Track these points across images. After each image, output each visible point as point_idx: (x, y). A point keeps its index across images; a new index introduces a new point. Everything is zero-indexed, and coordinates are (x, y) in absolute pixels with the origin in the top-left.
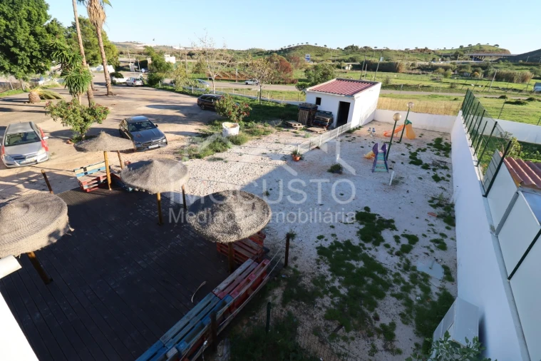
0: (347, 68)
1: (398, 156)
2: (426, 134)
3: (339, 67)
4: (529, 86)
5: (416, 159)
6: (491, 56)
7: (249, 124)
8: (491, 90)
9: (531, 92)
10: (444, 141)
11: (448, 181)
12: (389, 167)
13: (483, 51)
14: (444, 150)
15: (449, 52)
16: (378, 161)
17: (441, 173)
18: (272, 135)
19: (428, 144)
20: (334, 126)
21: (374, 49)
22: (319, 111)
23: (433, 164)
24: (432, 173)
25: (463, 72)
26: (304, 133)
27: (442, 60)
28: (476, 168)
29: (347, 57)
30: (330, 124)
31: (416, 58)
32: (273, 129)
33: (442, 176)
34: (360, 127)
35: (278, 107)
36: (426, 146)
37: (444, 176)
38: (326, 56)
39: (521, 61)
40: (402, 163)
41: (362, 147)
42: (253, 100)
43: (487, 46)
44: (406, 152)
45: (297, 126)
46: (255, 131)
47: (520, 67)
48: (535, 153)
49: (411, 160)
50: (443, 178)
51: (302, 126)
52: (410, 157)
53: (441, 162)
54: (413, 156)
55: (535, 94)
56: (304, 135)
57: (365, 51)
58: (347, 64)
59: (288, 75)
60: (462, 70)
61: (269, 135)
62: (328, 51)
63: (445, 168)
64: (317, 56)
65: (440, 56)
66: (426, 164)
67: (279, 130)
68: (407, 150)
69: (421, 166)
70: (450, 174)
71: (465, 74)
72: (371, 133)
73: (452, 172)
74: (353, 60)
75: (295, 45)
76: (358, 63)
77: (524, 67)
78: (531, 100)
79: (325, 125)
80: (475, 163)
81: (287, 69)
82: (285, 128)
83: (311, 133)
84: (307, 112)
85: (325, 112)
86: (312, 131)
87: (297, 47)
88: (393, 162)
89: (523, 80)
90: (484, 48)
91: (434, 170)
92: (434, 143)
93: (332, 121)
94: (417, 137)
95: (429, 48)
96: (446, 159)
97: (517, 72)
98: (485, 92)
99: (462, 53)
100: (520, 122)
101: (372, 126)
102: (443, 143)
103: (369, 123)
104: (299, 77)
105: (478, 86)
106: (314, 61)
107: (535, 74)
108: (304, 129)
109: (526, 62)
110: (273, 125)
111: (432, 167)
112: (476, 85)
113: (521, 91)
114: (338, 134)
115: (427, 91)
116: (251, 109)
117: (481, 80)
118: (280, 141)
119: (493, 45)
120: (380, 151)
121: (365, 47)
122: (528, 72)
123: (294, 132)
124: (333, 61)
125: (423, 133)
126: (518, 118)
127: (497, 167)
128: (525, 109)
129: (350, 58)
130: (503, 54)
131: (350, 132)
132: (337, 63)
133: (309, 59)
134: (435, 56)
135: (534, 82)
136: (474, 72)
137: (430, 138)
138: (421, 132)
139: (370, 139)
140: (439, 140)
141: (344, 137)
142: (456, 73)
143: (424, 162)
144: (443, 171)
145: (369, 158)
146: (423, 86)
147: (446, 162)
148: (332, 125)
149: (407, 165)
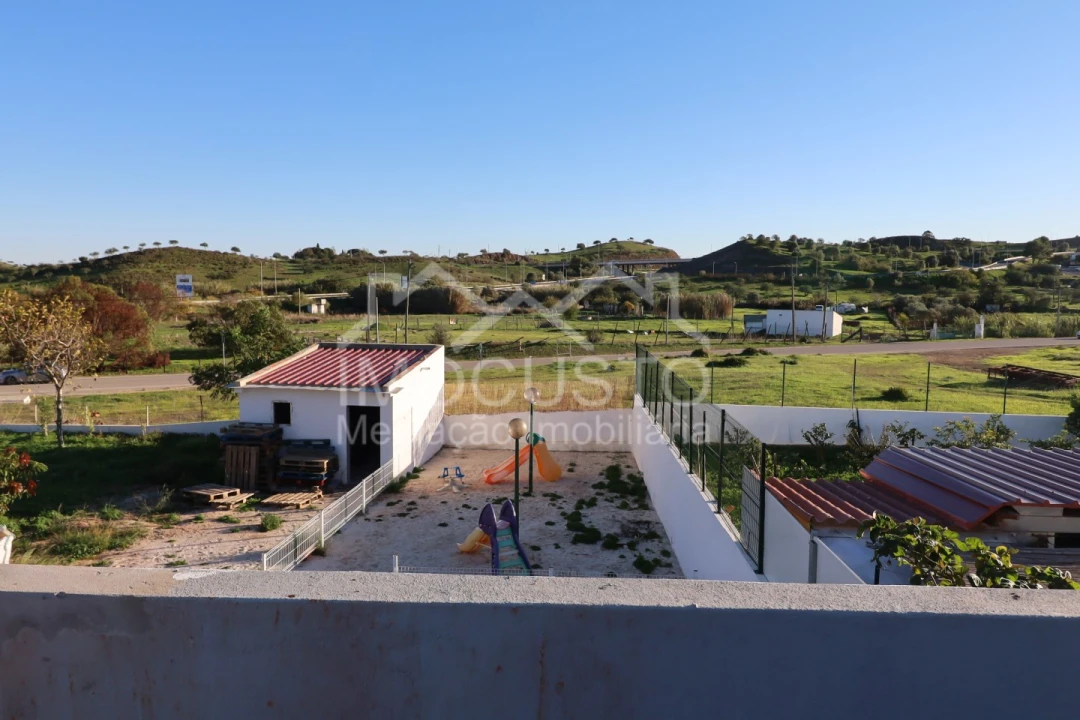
0: (314, 309)
1: (540, 530)
2: (580, 461)
3: (290, 307)
4: (736, 324)
5: (582, 528)
6: (645, 265)
7: (42, 523)
8: (671, 340)
9: (743, 336)
10: (626, 472)
11: (669, 565)
12: (532, 563)
13: (627, 254)
14: (633, 493)
15: (559, 259)
16: (502, 554)
17: (649, 550)
18: (145, 544)
19: (594, 486)
20: (345, 480)
21: (377, 254)
22: (289, 442)
23: (626, 533)
24: (631, 557)
25: (602, 304)
26: (253, 517)
27: (549, 278)
28: (717, 515)
29: (309, 280)
30: (330, 474)
31: (489, 275)
32: (143, 522)
33: (653, 556)
34: (416, 470)
35: (133, 448)
36: (592, 492)
37: (657, 555)
38: (241, 279)
39: (704, 272)
40: (557, 546)
41: (444, 525)
42: (27, 436)
43: (631, 242)
44: (553, 514)
45: (226, 499)
46: (74, 542)
47: (706, 285)
48: (800, 464)
49: (574, 534)
50: (657, 562)
51: (244, 497)
52: (570, 527)
53: (639, 523)
54: (574, 521)
55: (751, 340)
56: (258, 521)
57: (355, 262)
58: (311, 297)
59: (131, 341)
60: (598, 299)
61: (135, 547)
62: (247, 263)
63: (652, 536)
64: (212, 277)
65: (542, 269)
66: (608, 536)
67: (166, 523)
68: (555, 509)
69: (600, 543)
70: (667, 548)
71: (606, 307)
72: (453, 483)
73: (669, 543)
74: (328, 286)
75: (134, 248)
76: (344, 294)
77: (714, 285)
78: (749, 352)
79: (317, 482)
80: (713, 508)
81: (124, 323)
82: (183, 511)
83: (276, 514)
84: (254, 451)
85: (308, 443)
86: (279, 506)
87: (139, 253)
88: (536, 548)
89: (720, 311)
90: (627, 248)
91: (632, 546)
92: (606, 482)
93: (334, 465)
94: (565, 473)
95: (513, 251)
96: (645, 516)
97: (703, 295)
98: (661, 345)
99: (586, 260)
100: (749, 403)
101: (450, 463)
102: (624, 478)
103: (436, 454)
104: (169, 345)
105: (641, 332)
106: (204, 295)
107: (737, 296)
108: (250, 505)
109: (713, 275)
110: (137, 511)
111: (624, 541)
112: (638, 332)
113: (724, 336)
114: (365, 501)
115: (540, 355)
116: (44, 467)
117: (642, 318)
118: (184, 556)
119: (642, 241)
120: (498, 522)
121: (354, 251)
122: (725, 296)
123: (220, 520)
124: (269, 291)
125: (573, 460)
126: (742, 396)
127: (758, 502)
128: (748, 374)
129: (320, 282)
130: (667, 260)
131: (395, 488)
132: (283, 297)
133: (188, 289)
134: (531, 270)
135: (740, 313)
136: (623, 300)
137: (593, 470)
138: (568, 459)
139: (455, 498)
140: (613, 472)
141: (381, 508)
142: (587, 306)
143: (604, 533)
144: (649, 544)
145: (472, 552)
146: (528, 345)
147: (648, 523)
148: (337, 476)
149: (570, 548)
